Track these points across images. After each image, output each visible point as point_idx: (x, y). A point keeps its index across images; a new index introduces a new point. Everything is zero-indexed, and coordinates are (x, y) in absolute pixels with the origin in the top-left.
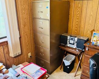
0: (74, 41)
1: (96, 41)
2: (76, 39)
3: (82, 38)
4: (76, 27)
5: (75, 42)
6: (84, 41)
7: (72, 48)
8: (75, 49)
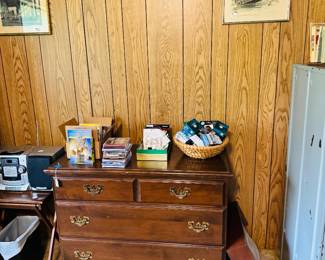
0: (18, 166)
1: (79, 151)
2: (23, 159)
3: (41, 152)
4: (24, 121)
5: (21, 170)
6: (48, 160)
7: (18, 193)
8: (28, 193)
